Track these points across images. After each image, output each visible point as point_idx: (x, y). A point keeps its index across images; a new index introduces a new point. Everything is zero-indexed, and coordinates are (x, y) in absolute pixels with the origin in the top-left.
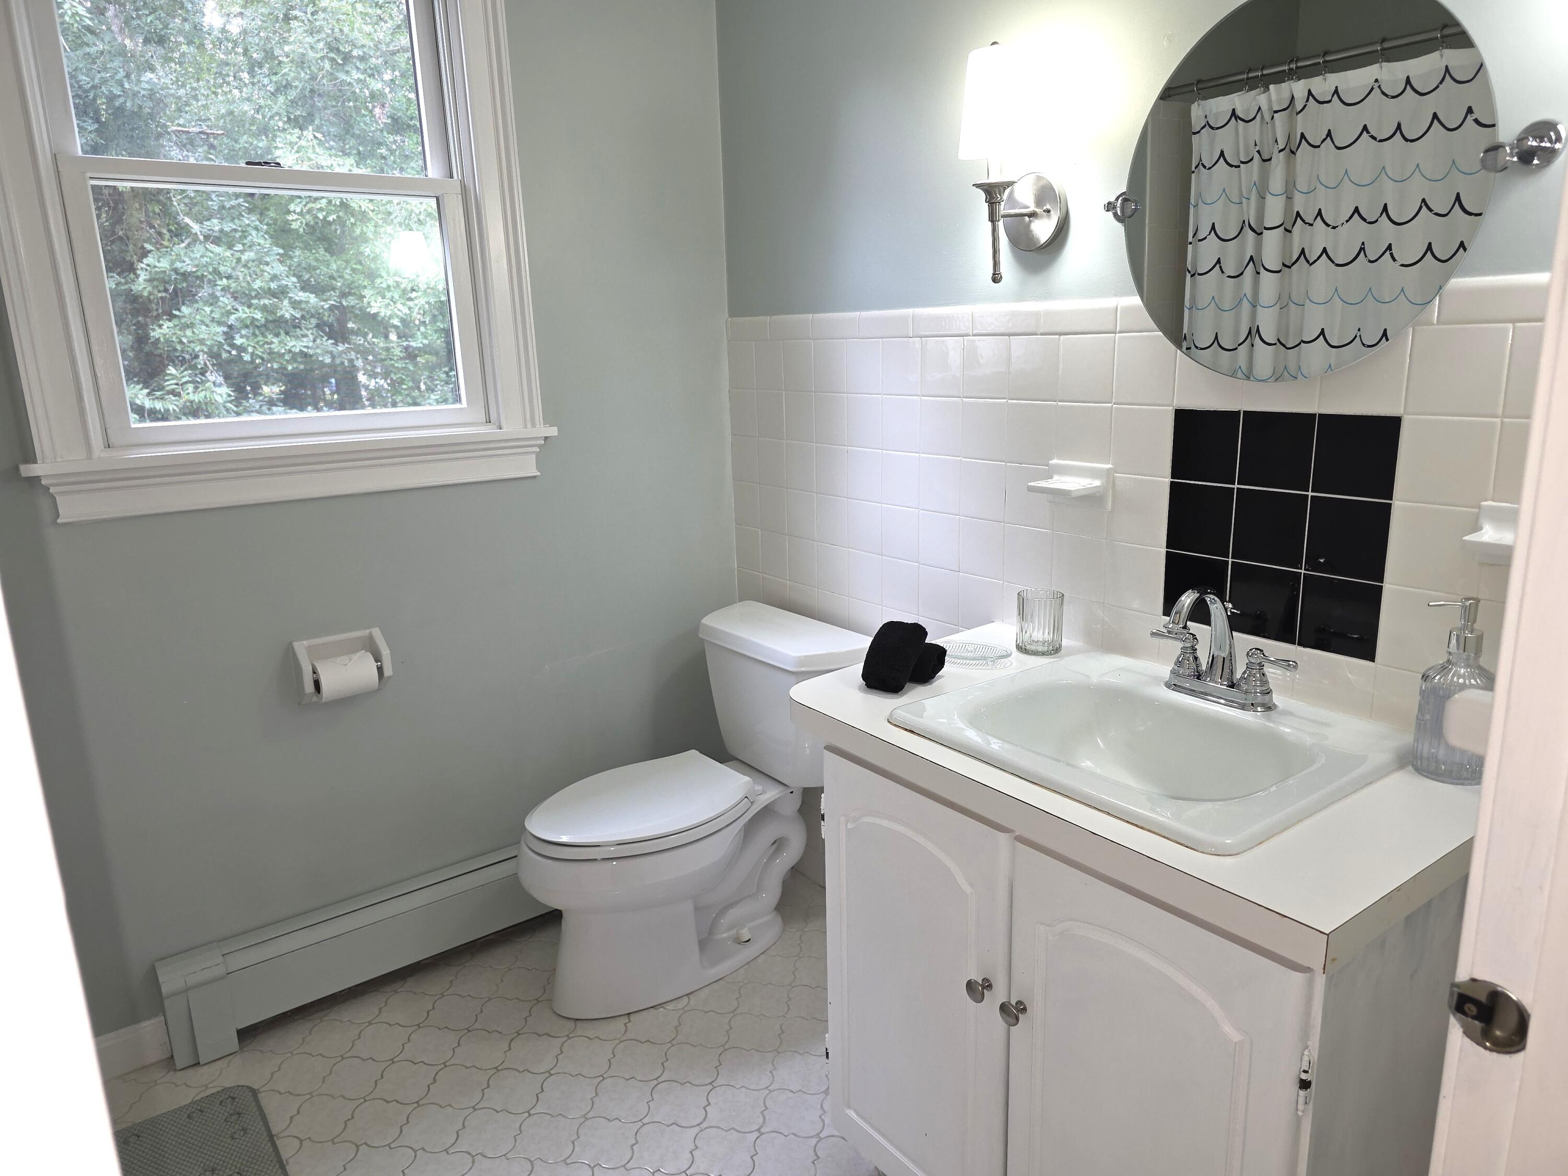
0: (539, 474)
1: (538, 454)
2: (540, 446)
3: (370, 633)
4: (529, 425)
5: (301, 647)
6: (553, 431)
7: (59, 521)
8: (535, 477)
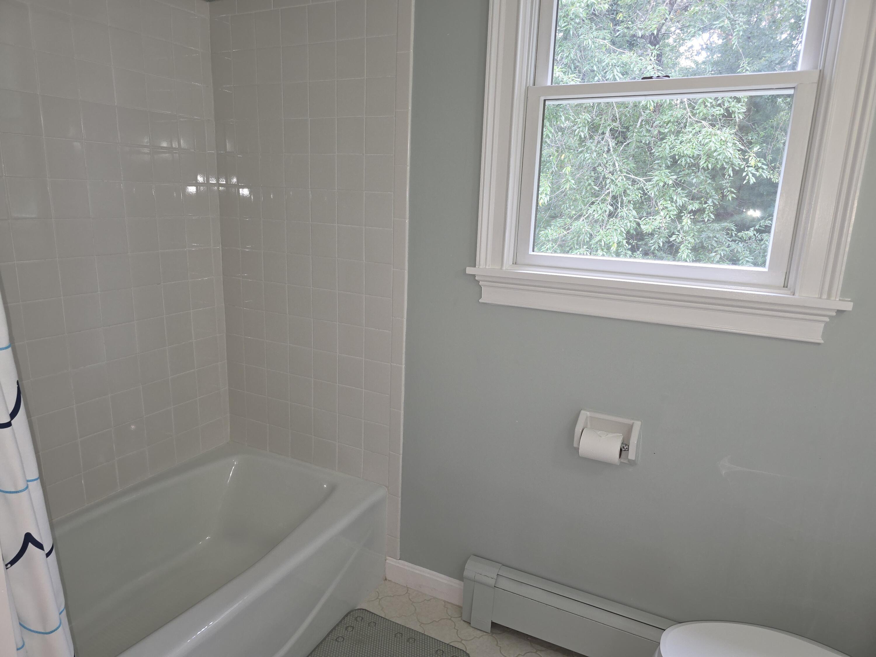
0: (822, 342)
1: (826, 323)
2: (830, 317)
3: (633, 423)
4: (825, 296)
5: (584, 415)
6: (848, 306)
7: (480, 301)
8: (819, 344)
